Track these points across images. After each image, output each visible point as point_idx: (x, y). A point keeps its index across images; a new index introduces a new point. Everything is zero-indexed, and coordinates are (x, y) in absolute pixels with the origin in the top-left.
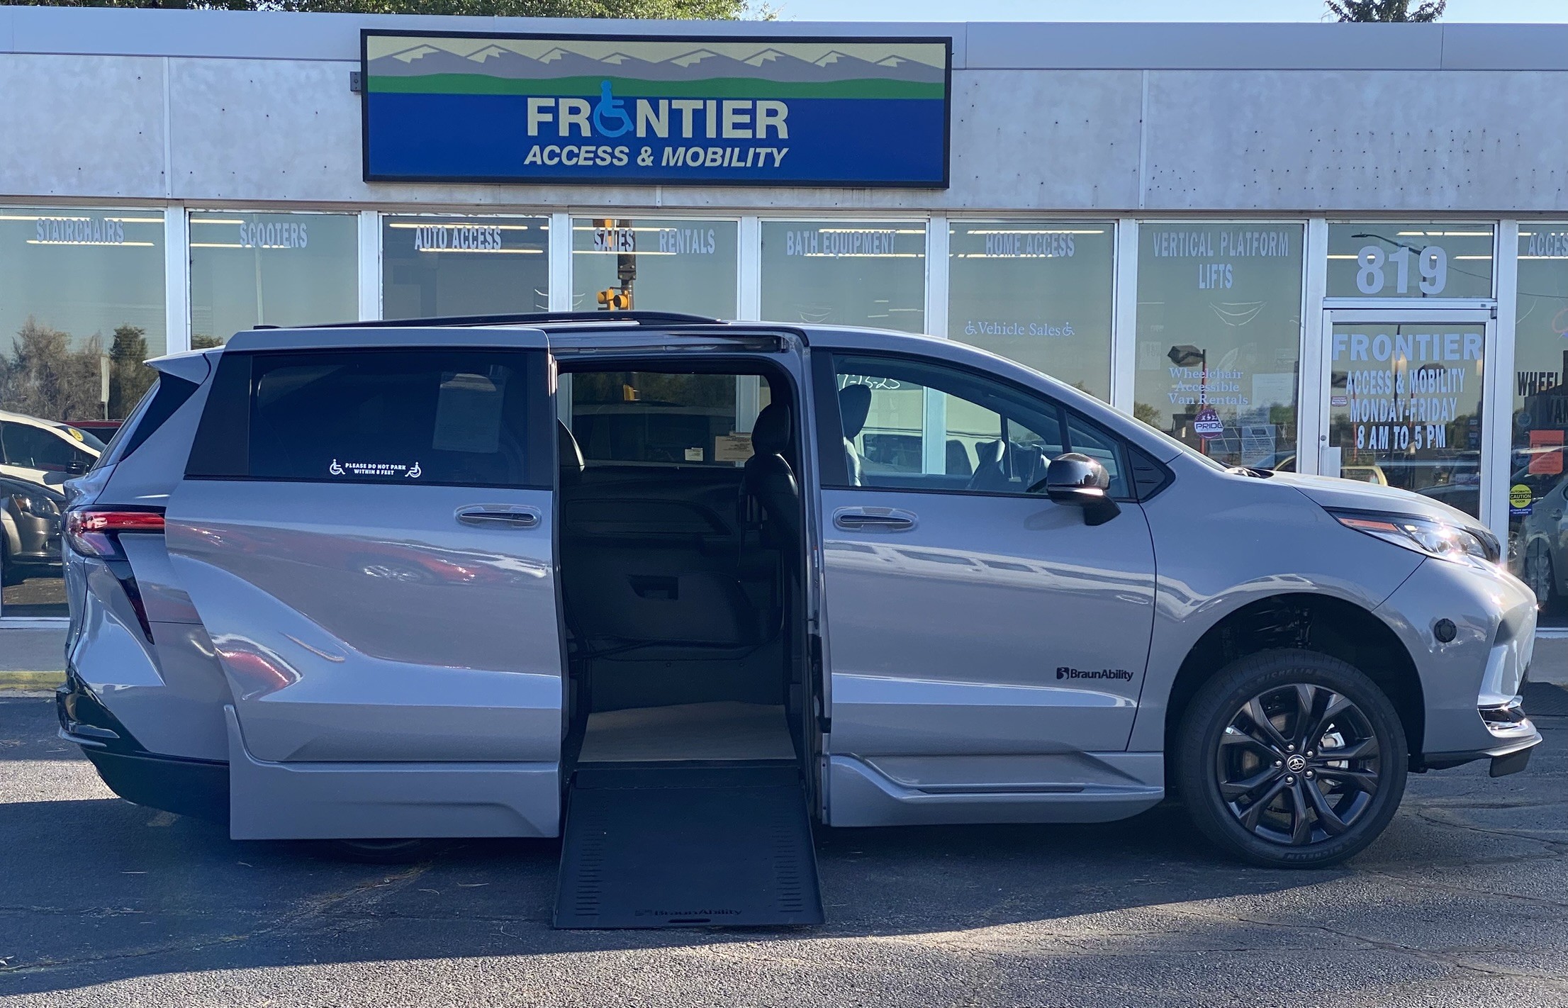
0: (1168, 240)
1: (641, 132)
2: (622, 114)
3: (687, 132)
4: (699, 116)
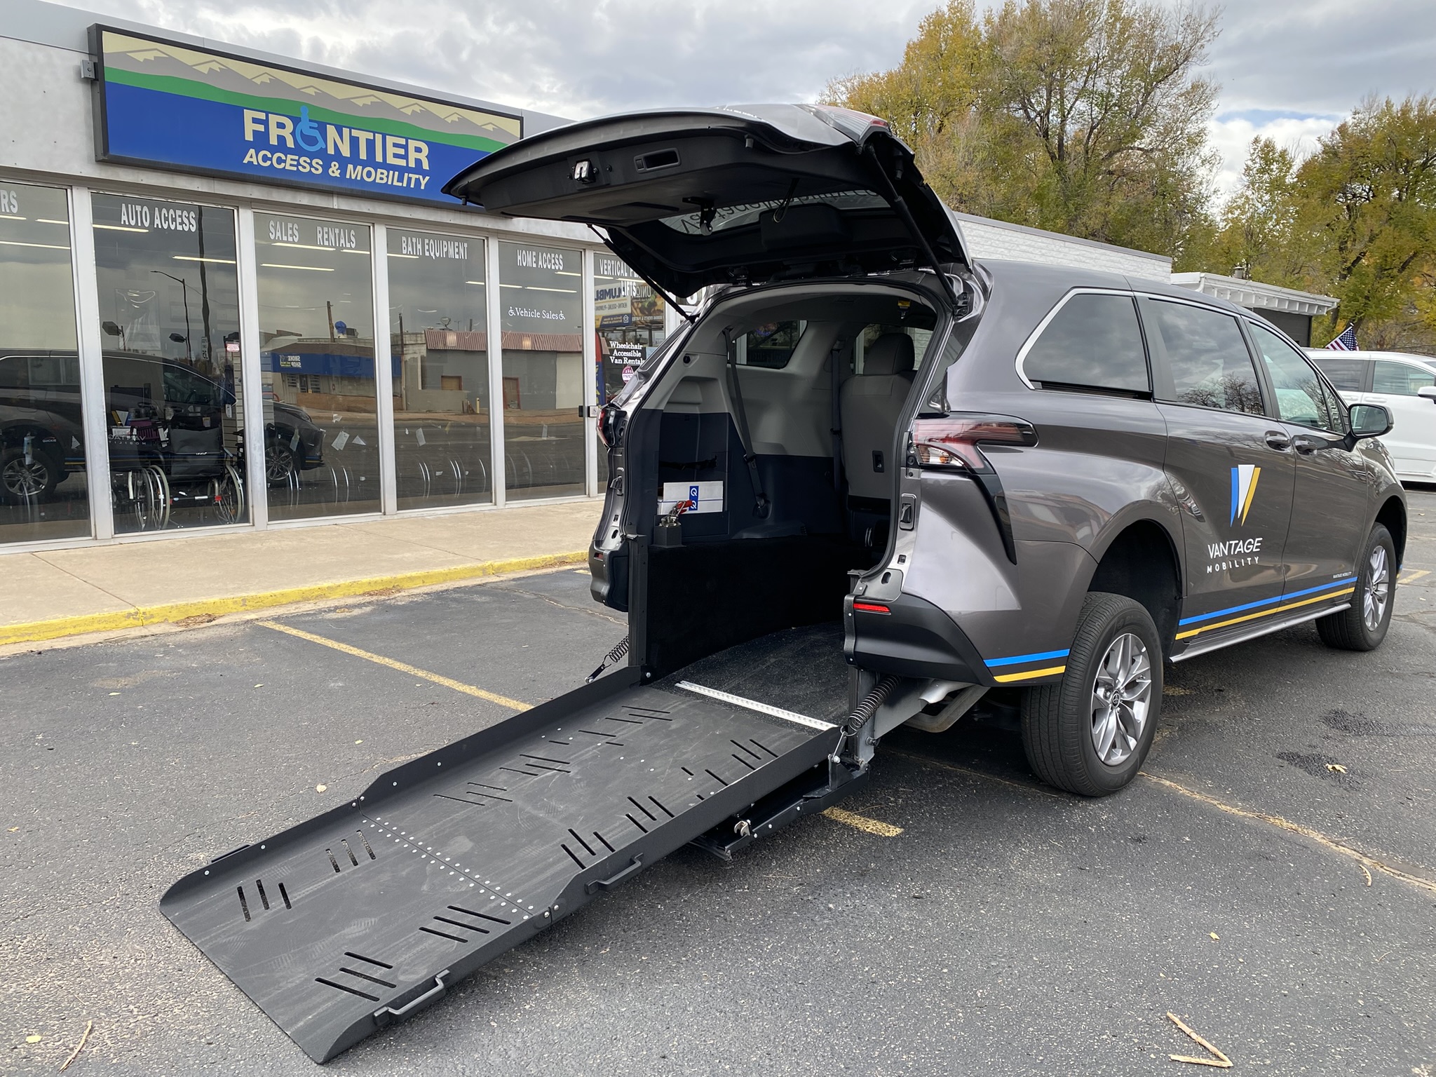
1: (331, 151)
2: (316, 134)
3: (363, 156)
4: (371, 144)
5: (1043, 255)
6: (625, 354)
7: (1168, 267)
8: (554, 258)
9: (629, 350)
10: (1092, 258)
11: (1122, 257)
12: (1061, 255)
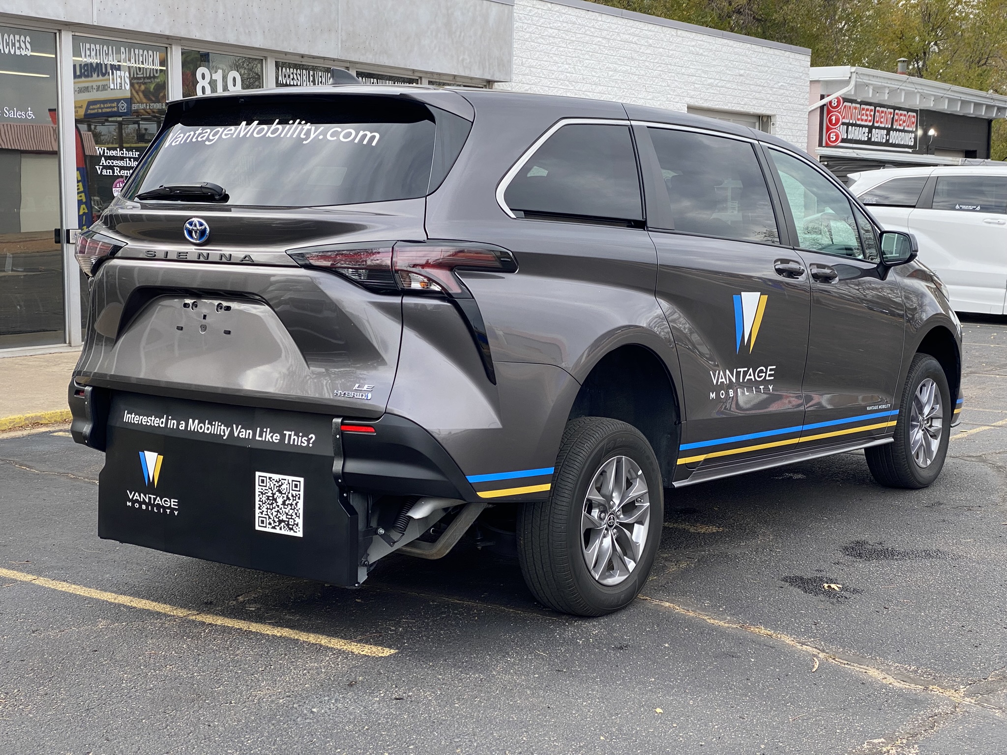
0: (89, 49)
5: (650, 45)
6: (115, 162)
7: (808, 60)
8: (19, 41)
9: (122, 158)
10: (711, 50)
11: (749, 49)
12: (673, 47)
